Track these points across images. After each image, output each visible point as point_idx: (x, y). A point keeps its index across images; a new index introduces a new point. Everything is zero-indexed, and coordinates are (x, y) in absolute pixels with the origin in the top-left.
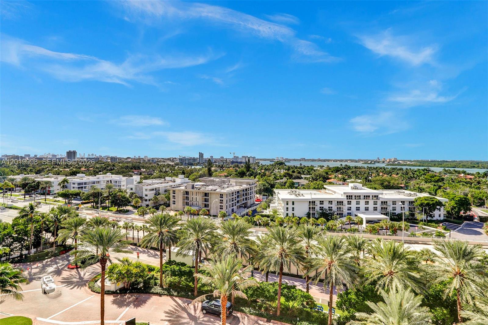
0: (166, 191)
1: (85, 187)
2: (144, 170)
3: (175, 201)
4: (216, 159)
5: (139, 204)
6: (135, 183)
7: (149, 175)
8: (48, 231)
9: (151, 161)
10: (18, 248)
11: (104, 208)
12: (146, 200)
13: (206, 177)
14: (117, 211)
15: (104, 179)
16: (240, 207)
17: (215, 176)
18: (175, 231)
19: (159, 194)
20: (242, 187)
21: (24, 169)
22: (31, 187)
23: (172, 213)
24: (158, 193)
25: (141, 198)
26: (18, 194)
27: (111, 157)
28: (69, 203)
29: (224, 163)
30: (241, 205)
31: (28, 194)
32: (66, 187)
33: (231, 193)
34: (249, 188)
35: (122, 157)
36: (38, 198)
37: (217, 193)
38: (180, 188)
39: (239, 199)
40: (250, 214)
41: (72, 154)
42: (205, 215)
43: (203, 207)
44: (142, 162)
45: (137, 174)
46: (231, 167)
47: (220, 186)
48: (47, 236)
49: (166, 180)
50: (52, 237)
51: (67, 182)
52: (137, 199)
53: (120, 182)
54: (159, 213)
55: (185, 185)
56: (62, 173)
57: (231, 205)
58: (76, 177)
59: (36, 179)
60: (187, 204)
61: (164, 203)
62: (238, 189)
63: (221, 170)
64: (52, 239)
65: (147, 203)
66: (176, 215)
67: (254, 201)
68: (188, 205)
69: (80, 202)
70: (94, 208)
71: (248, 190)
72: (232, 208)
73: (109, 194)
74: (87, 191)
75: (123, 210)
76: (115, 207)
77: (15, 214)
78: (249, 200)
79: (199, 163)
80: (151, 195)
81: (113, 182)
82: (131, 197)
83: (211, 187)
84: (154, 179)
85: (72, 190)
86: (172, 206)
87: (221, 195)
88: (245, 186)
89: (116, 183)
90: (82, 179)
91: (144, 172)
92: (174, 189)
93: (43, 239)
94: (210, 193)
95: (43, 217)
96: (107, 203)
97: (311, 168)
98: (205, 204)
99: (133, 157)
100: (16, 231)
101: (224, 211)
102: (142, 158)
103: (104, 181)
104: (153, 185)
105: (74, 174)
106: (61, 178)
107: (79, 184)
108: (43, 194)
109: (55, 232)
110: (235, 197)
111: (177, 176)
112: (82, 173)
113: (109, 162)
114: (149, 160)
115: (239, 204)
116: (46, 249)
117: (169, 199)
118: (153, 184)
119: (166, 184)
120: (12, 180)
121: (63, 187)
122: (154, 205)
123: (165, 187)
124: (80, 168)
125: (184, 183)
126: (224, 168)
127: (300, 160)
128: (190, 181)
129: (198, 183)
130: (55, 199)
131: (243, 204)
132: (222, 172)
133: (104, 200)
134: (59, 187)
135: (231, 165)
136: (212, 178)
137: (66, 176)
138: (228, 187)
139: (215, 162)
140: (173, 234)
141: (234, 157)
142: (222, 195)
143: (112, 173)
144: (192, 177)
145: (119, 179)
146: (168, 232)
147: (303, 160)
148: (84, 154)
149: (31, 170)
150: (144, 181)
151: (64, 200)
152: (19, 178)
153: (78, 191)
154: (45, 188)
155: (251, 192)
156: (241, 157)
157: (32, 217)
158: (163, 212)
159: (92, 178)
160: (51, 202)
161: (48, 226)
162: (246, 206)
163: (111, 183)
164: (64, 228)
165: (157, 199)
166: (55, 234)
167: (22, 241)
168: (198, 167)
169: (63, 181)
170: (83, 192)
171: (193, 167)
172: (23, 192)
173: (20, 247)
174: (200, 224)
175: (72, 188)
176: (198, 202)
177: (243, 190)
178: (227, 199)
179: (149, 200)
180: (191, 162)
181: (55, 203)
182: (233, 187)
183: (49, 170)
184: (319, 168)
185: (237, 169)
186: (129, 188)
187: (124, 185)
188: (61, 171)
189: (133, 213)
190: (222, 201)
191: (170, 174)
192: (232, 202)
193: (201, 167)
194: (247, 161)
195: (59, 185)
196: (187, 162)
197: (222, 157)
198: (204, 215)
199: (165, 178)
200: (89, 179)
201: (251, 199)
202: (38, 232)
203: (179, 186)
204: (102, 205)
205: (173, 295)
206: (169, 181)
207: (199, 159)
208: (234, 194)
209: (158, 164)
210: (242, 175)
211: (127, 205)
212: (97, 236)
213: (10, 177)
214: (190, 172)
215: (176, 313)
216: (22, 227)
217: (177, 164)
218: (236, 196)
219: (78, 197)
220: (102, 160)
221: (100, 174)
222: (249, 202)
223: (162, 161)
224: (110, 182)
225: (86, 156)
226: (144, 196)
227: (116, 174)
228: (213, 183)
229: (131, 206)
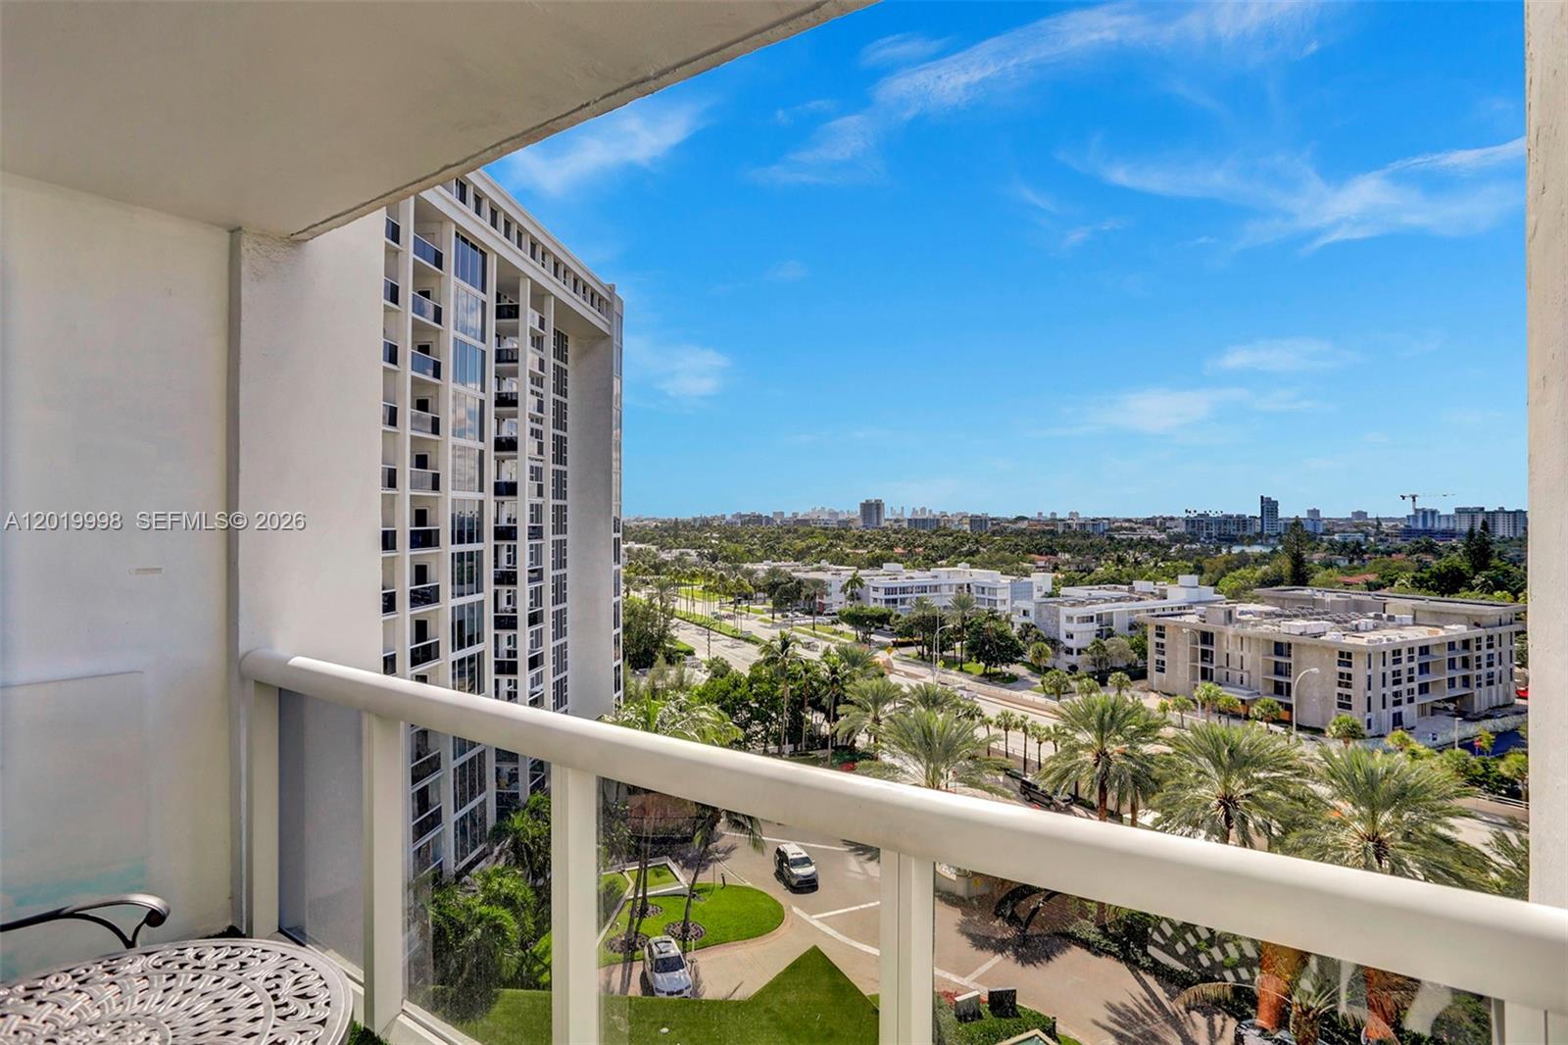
0: (1132, 627)
1: (903, 601)
2: (1067, 556)
3: (1163, 663)
4: (1334, 522)
5: (1048, 662)
6: (1037, 596)
7: (1081, 571)
8: (817, 706)
9: (1089, 529)
10: (760, 736)
11: (950, 663)
12: (1069, 651)
13: (1283, 587)
14: (985, 675)
15: (951, 582)
16: (1434, 711)
17: (1320, 585)
18: (1150, 758)
19: (1110, 634)
20: (1442, 633)
21: (772, 547)
22: (786, 592)
23: (1152, 702)
24: (1106, 632)
25: (1054, 643)
26: (760, 607)
27: (972, 516)
28: (866, 641)
29: (1367, 535)
30: (1441, 705)
31: (780, 611)
32: (859, 599)
33: (1389, 653)
34: (1479, 640)
35: (1001, 515)
36: (798, 622)
37: (1327, 648)
38: (1183, 618)
39: (1425, 679)
40: (1485, 744)
41: (872, 509)
42: (1274, 722)
43: (1269, 694)
44: (1060, 530)
45: (1044, 569)
46: (1399, 551)
47: (1338, 622)
48: (816, 718)
49: (1137, 589)
50: (825, 723)
51: (861, 585)
52: (1040, 644)
53: (993, 590)
54: (1107, 695)
55: (1201, 608)
56: (849, 561)
57: (1390, 699)
58: (881, 571)
59: (794, 574)
60: (1206, 675)
61: (1129, 666)
62: (1422, 636)
63: (1351, 561)
64: (826, 729)
65: (1073, 659)
66: (1164, 708)
67: (1507, 696)
68: (1211, 680)
69: (889, 640)
70: (923, 659)
71: (1473, 645)
72: (1396, 709)
73: (963, 624)
74: (906, 612)
75: (999, 674)
76: (978, 662)
77: (753, 654)
78: (1484, 689)
79: (1260, 535)
80: (1083, 636)
81: (973, 590)
82: (1023, 638)
83: (1299, 624)
84: (1097, 587)
85: (873, 605)
86: (1154, 676)
87: (1341, 654)
88: (1457, 630)
89: (983, 593)
90: (896, 579)
91: (1068, 563)
92: (1161, 621)
93: (807, 723)
94: (1297, 645)
95: (807, 671)
96: (958, 649)
98: (1276, 682)
99: (1036, 516)
100: (755, 695)
101: (1357, 716)
102: (1062, 517)
103: (950, 585)
104: (1091, 604)
105: (876, 562)
106: (847, 573)
107: (888, 591)
108: (810, 613)
109: (832, 710)
110: (1411, 670)
111: (1174, 578)
112: (897, 561)
113: (964, 532)
114: (1083, 526)
115: (1427, 699)
116: (812, 749)
117: (1144, 654)
118: (1093, 600)
119: (1134, 603)
120: (750, 574)
121: (854, 597)
122: (1093, 669)
123: (1131, 613)
124: (891, 548)
125: (1199, 603)
126: (1366, 556)
128: (1223, 597)
129: (1252, 607)
130: (834, 627)
131: (1448, 700)
132: (1355, 568)
133: (948, 639)
134: (842, 597)
135: (1399, 543)
136: (1307, 592)
137: (860, 567)
138: (1375, 628)
139: (1328, 532)
140: (1142, 766)
141: (1417, 511)
142: (1349, 655)
143: (973, 565)
144: (1227, 583)
145: (989, 581)
146: (1125, 755)
148: (903, 508)
149: (785, 550)
150: (1063, 591)
151: (854, 632)
152: (763, 570)
153: (886, 611)
154: (813, 598)
155: (1490, 656)
156: (1453, 512)
157: (784, 667)
158: (1119, 693)
159: (921, 577)
160: (825, 635)
161: (816, 693)
162: (1463, 710)
163: (969, 591)
164: (851, 703)
165: (1104, 650)
166: (832, 714)
167: (766, 720)
168: (1256, 549)
169: (850, 581)
170: (899, 612)
171: (1236, 550)
172: (770, 604)
173: (763, 733)
174: (1238, 745)
175: (872, 600)
176: (1249, 672)
177: (1451, 646)
178: (1369, 672)
179: (1079, 652)
180: (1229, 530)
181: (834, 637)
182: (1401, 626)
183: (821, 551)
185: (1428, 558)
186: (1019, 610)
187: (1004, 602)
188: (847, 555)
189: (1029, 686)
190: (1349, 676)
191: (1151, 569)
192: (1396, 688)
193: (1267, 550)
194: (1480, 529)
195: (841, 592)
196: (1214, 533)
197: (1361, 515)
198: (1267, 722)
199: (1131, 583)
200: (912, 578)
201: (1490, 683)
202: (797, 705)
203: (1180, 611)
204: (944, 653)
205: (1136, 962)
206: (1144, 593)
207: (1259, 521)
208: (1404, 656)
209: (1112, 539)
210: (1449, 583)
211: (1012, 661)
212: (918, 730)
213: (745, 566)
214: (1222, 567)
215: (1143, 1021)
216: (766, 687)
217: (1177, 539)
218: (1415, 665)
219: (886, 627)
220: (948, 526)
221: (941, 566)
222: (1482, 697)
223: (1125, 529)
224: (965, 587)
225: (908, 515)
226: (1063, 637)
227: (984, 568)
228: (1311, 608)
229: (1025, 664)
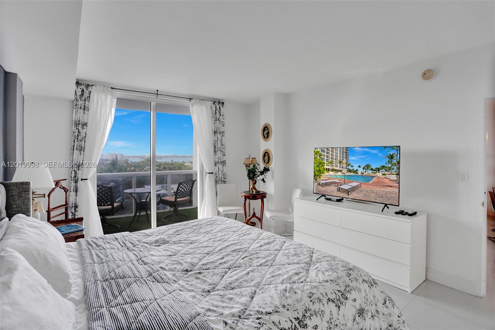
97: (182, 164)
127: (172, 157)
147: (174, 157)
184: (189, 164)
194: (115, 159)
